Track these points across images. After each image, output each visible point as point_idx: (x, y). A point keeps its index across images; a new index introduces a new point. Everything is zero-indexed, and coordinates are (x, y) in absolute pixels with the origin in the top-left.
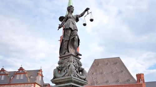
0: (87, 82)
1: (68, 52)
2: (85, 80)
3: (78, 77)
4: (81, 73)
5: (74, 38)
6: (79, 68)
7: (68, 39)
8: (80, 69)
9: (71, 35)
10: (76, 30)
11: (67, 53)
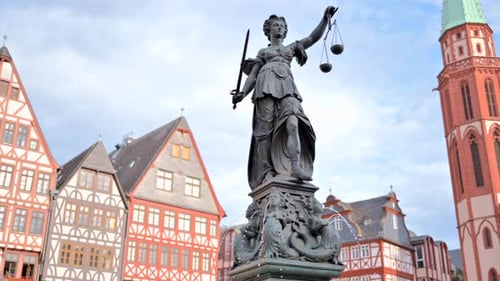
0: (339, 267)
1: (275, 173)
2: (331, 261)
3: (301, 254)
4: (319, 237)
5: (285, 124)
6: (311, 222)
7: (268, 132)
8: (314, 227)
9: (274, 117)
10: (289, 95)
11: (270, 179)
